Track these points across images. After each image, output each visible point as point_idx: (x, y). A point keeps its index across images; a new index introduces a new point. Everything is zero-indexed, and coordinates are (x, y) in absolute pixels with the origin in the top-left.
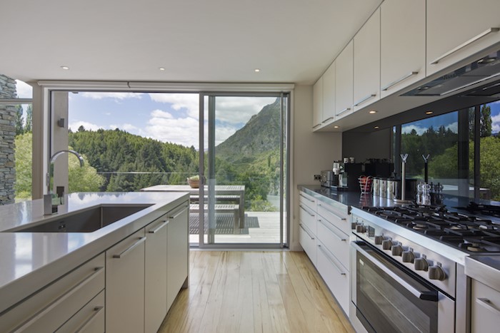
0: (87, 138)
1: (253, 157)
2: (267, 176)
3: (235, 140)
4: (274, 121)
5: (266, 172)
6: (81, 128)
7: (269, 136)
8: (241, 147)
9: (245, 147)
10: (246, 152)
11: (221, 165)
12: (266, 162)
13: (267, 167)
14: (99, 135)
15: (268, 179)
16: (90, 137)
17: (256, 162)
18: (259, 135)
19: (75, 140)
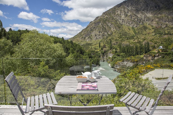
0: (14, 34)
1: (91, 42)
2: (99, 52)
3: (82, 34)
4: (102, 24)
5: (98, 50)
6: (10, 29)
7: (99, 32)
8: (85, 38)
9: (87, 38)
10: (88, 40)
11: (77, 47)
12: (98, 45)
13: (98, 48)
14: (19, 33)
15: (100, 53)
16: (15, 34)
17: (93, 45)
18: (94, 32)
19: (8, 35)
